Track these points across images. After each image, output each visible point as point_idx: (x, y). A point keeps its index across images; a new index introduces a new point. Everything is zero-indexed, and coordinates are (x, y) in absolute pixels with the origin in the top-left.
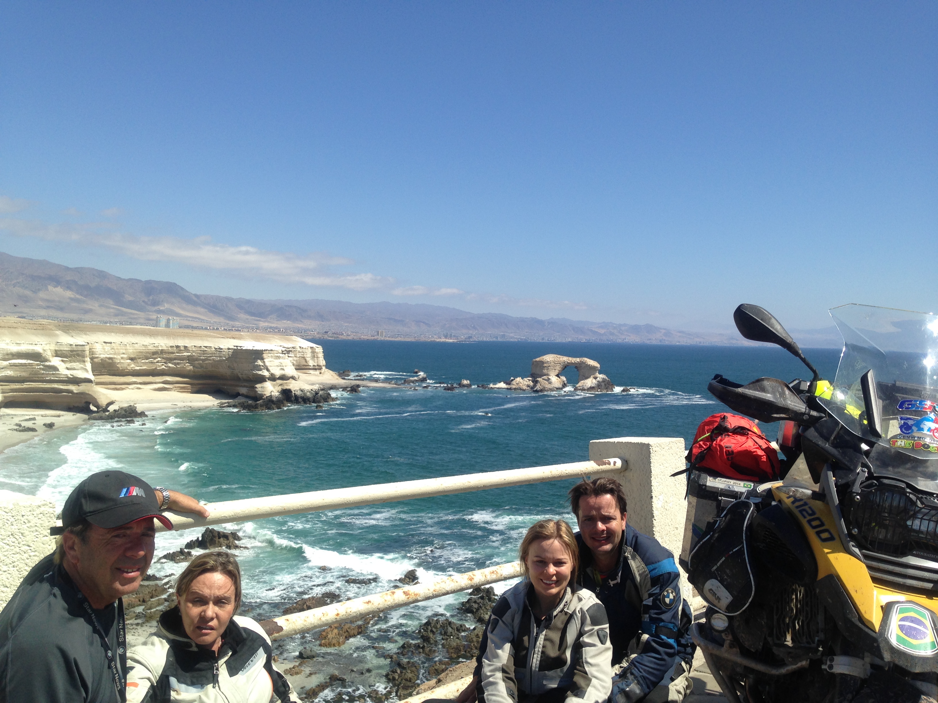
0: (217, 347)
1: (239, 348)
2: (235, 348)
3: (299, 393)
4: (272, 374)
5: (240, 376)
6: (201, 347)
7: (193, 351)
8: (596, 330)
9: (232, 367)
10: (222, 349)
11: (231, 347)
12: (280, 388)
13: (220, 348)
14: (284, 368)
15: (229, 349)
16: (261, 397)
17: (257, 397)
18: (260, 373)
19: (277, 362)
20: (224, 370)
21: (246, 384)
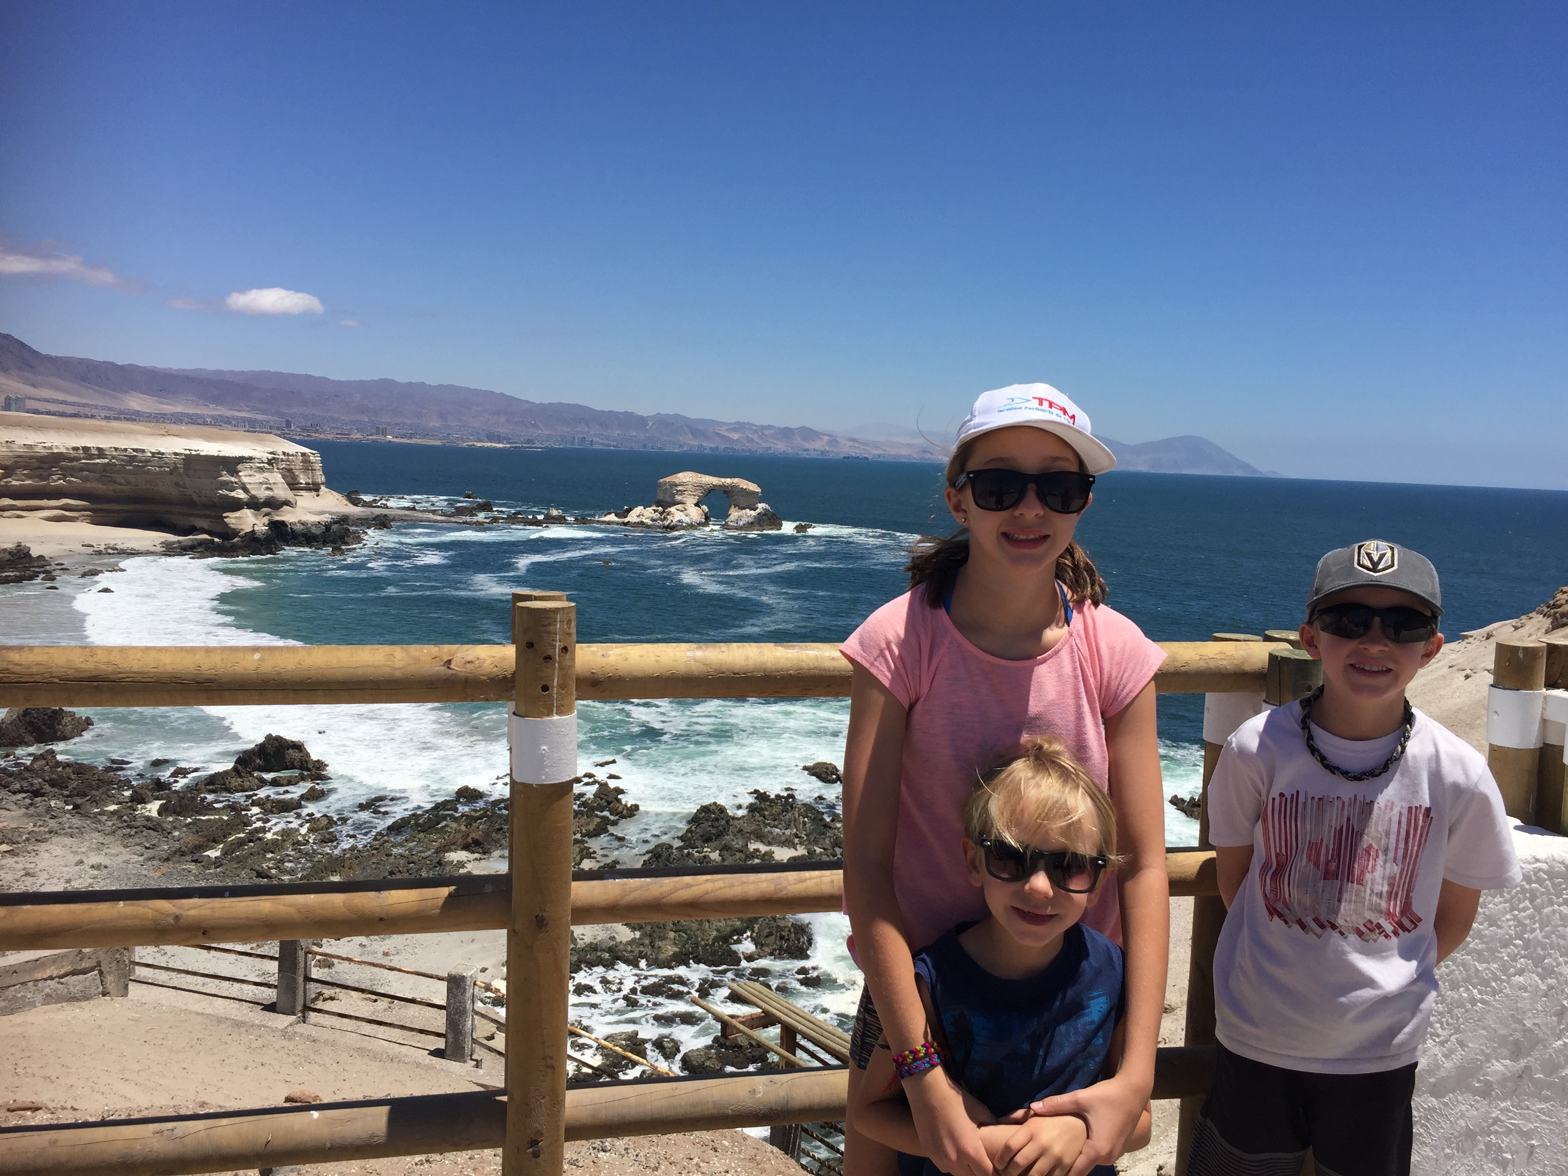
0: (154, 451)
1: (193, 453)
2: (188, 452)
3: (299, 527)
4: (253, 497)
5: (195, 498)
6: (126, 450)
7: (113, 457)
8: (727, 434)
9: (181, 483)
10: (163, 454)
11: (178, 451)
12: (266, 520)
13: (159, 453)
14: (273, 486)
15: (176, 454)
16: (235, 533)
17: (228, 534)
18: (233, 494)
19: (259, 477)
20: (166, 488)
21: (207, 512)
